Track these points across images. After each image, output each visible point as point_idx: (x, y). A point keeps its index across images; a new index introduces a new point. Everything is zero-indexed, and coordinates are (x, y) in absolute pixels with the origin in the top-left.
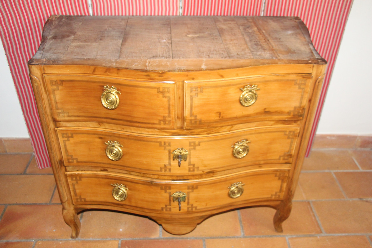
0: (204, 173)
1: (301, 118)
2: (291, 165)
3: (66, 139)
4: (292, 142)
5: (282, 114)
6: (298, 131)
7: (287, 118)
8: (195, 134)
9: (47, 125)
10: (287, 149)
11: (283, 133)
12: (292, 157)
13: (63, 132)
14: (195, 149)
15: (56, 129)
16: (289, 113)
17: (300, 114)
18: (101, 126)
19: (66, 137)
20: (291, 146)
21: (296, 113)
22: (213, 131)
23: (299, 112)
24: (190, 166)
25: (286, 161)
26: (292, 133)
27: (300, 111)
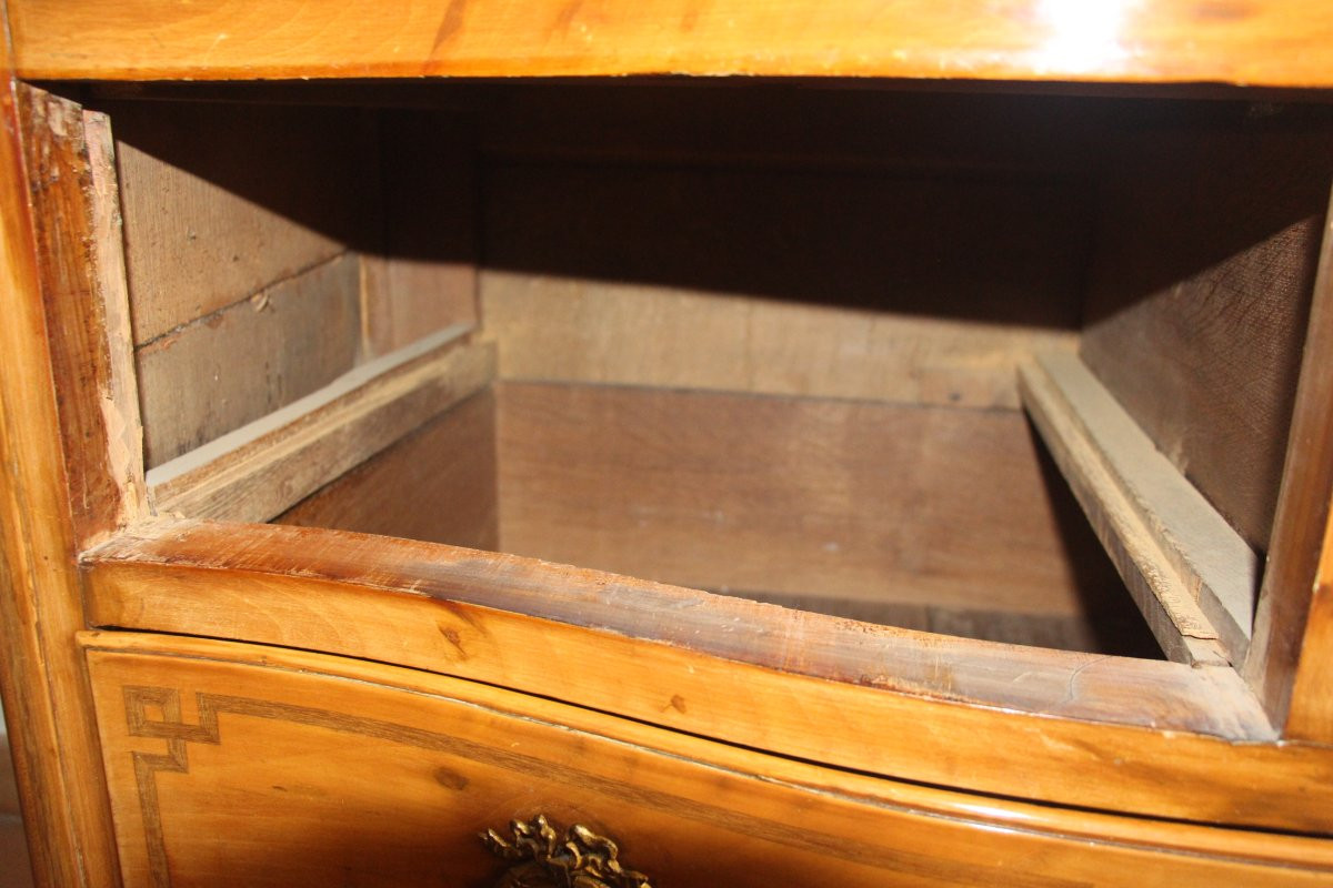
3: (159, 747)
9: (14, 598)
13: (133, 677)
15: (85, 638)
18: (463, 658)
19: (160, 731)
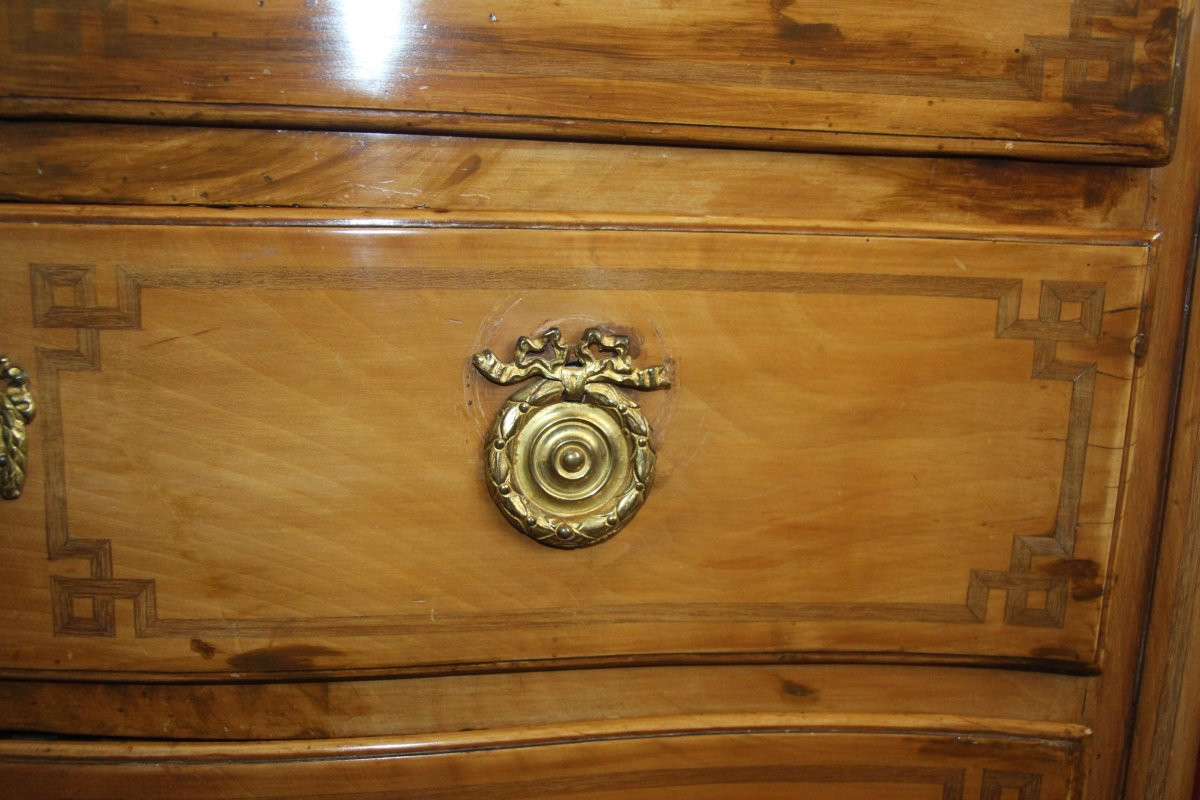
0: (218, 662)
1: (1154, 127)
2: (1092, 681)
4: (1081, 419)
5: (955, 73)
6: (1137, 294)
7: (1011, 124)
8: (91, 192)
10: (1038, 497)
11: (984, 309)
12: (1096, 593)
14: (92, 361)
16: (1021, 68)
17: (1134, 81)
20: (1074, 468)
21: (1097, 71)
22: (270, 184)
23: (1123, 67)
24: (61, 567)
25: (1046, 636)
26: (1071, 312)
27: (1140, 51)
